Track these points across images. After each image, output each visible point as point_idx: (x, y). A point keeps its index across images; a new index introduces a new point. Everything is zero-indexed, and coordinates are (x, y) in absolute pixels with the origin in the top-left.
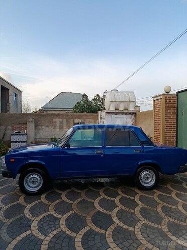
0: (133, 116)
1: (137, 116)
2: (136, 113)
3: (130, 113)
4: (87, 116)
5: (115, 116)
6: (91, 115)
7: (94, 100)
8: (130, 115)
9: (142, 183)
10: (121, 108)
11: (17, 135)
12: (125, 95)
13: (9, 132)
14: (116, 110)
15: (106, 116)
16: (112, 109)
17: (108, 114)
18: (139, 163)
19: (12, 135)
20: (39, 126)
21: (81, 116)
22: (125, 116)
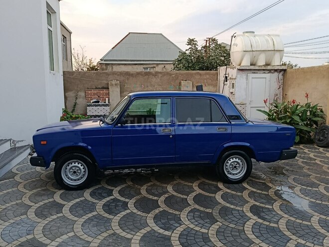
0: (281, 75)
1: (288, 75)
2: (285, 70)
3: (276, 70)
4: (200, 75)
5: (251, 75)
6: (207, 74)
7: (205, 47)
8: (276, 74)
9: (226, 173)
10: (261, 62)
11: (96, 106)
12: (267, 41)
13: (81, 102)
14: (251, 65)
15: (239, 76)
16: (246, 63)
17: (241, 72)
18: (225, 146)
19: (89, 106)
20: (126, 91)
21: (191, 75)
22: (268, 75)
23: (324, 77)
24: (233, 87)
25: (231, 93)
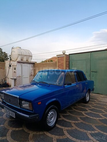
0: (33, 65)
3: (31, 63)
10: (25, 60)
14: (21, 60)
22: (28, 65)
23: (51, 66)
24: (15, 69)
25: (14, 72)
